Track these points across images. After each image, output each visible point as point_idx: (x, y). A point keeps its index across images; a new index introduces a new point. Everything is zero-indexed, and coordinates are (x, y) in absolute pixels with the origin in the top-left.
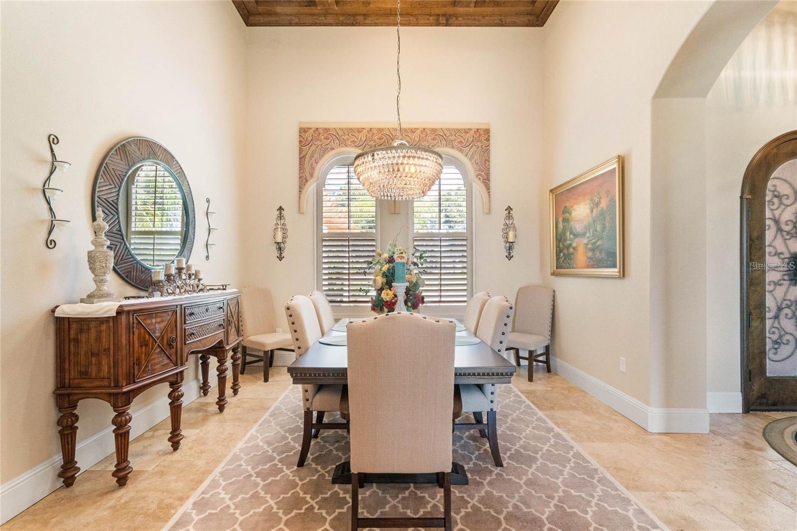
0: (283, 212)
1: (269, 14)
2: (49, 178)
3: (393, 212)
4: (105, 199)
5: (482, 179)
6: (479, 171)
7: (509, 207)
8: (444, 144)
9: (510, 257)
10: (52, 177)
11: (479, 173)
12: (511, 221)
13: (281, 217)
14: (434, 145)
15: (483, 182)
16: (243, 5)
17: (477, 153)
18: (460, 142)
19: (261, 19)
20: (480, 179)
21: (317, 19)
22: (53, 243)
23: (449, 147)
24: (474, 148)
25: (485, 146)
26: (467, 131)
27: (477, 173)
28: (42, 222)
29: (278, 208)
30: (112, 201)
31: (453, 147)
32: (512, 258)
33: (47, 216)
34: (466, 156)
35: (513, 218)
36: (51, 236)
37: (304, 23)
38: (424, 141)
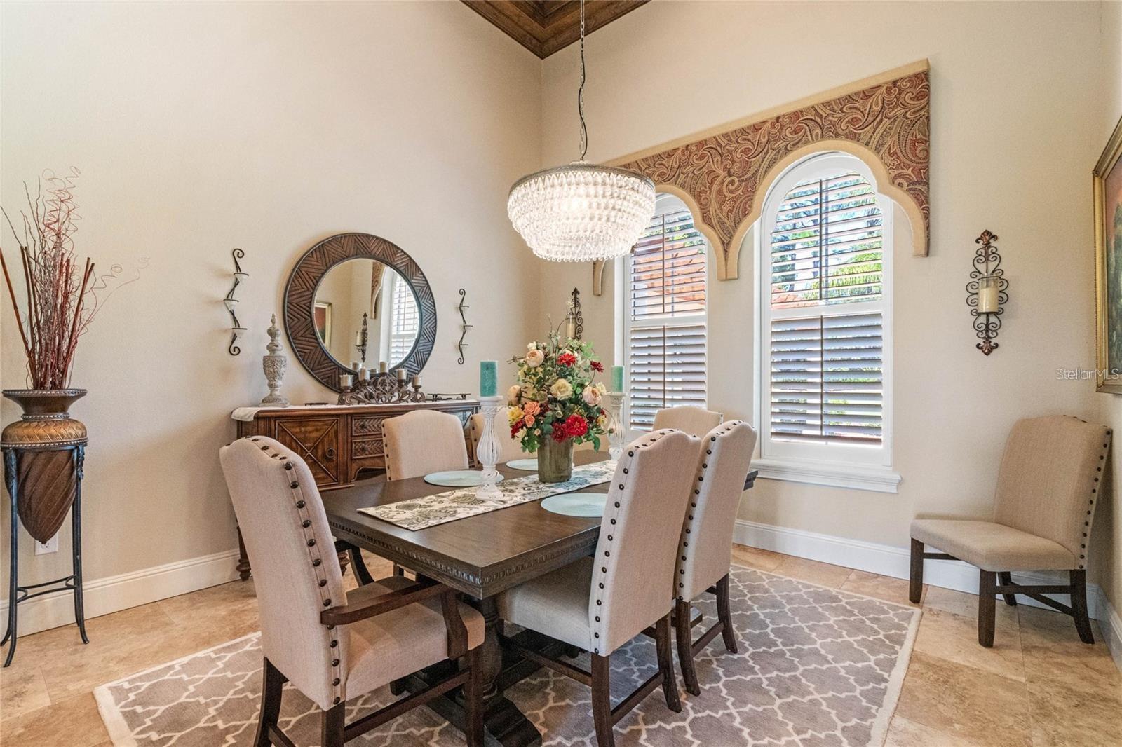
0: (578, 296)
1: (560, 32)
2: (233, 290)
3: (724, 277)
4: (297, 304)
5: (905, 183)
6: (897, 169)
7: (987, 232)
8: (817, 135)
9: (988, 347)
10: (236, 289)
11: (896, 172)
12: (992, 266)
13: (576, 302)
14: (799, 142)
15: (909, 190)
16: (528, 35)
17: (892, 132)
18: (854, 121)
19: (553, 42)
20: (900, 185)
21: (616, 8)
22: (236, 350)
23: (829, 137)
24: (886, 123)
25: (914, 113)
26: (866, 95)
27: (893, 175)
28: (226, 331)
29: (573, 291)
30: (304, 304)
31: (837, 135)
32: (995, 351)
33: (231, 324)
34: (867, 144)
35: (998, 258)
36: (234, 343)
37: (602, 22)
38: (776, 141)
